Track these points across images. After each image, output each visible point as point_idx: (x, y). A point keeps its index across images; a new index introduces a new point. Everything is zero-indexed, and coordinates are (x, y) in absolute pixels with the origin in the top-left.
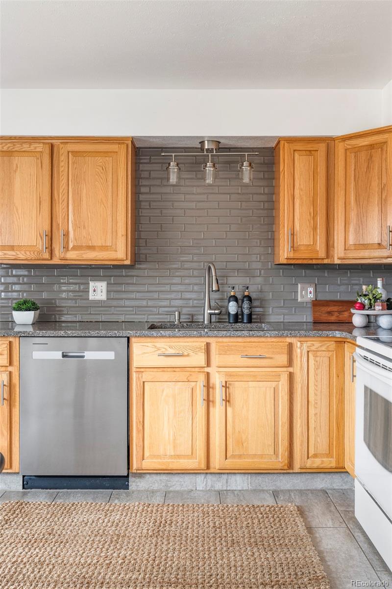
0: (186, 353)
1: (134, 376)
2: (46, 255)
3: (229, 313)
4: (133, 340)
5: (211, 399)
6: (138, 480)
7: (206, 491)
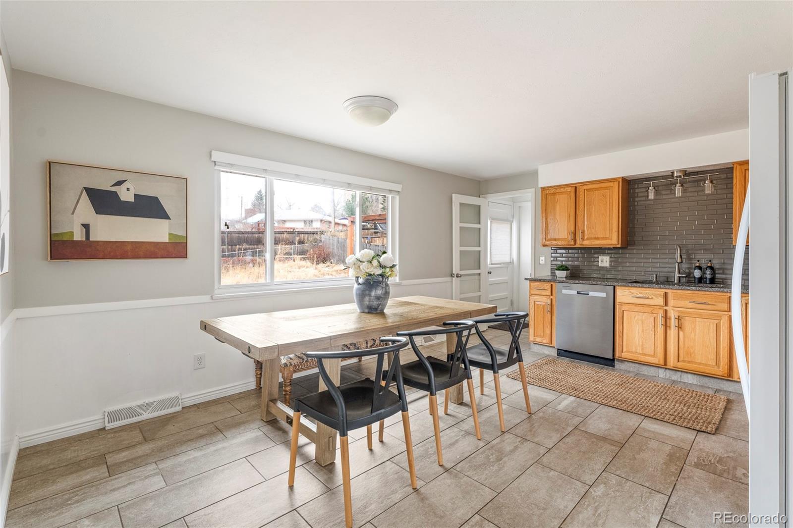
0: (650, 297)
1: (617, 307)
2: (572, 243)
3: (695, 277)
4: (617, 288)
5: (668, 325)
6: (620, 363)
7: (665, 379)
